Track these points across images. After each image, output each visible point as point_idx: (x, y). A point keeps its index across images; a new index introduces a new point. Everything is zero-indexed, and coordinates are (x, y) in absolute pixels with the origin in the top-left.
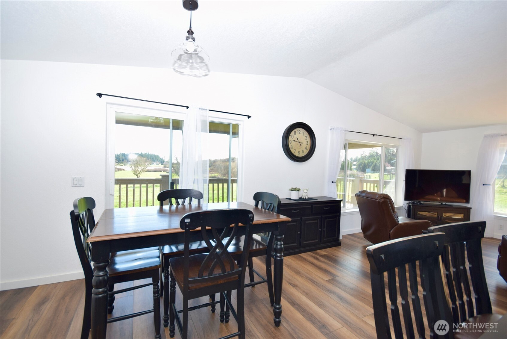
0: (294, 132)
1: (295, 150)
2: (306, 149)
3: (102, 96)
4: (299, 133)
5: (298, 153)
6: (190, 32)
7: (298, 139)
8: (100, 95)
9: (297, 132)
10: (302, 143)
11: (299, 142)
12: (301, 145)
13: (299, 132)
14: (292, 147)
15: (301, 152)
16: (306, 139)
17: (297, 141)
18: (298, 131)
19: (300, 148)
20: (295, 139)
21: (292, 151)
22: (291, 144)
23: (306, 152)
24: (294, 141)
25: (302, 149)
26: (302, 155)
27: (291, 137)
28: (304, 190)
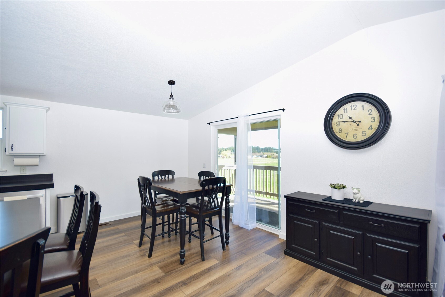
0: (344, 109)
1: (348, 133)
2: (372, 129)
3: (210, 123)
4: (355, 109)
5: (354, 136)
7: (350, 118)
8: (209, 123)
9: (349, 108)
10: (360, 122)
11: (354, 122)
12: (358, 125)
13: (353, 108)
14: (341, 130)
15: (360, 135)
16: (370, 114)
17: (351, 120)
18: (351, 106)
19: (357, 130)
20: (346, 118)
21: (342, 136)
22: (340, 127)
23: (369, 133)
24: (344, 122)
25: (361, 131)
26: (361, 138)
27: (339, 117)
28: (353, 189)
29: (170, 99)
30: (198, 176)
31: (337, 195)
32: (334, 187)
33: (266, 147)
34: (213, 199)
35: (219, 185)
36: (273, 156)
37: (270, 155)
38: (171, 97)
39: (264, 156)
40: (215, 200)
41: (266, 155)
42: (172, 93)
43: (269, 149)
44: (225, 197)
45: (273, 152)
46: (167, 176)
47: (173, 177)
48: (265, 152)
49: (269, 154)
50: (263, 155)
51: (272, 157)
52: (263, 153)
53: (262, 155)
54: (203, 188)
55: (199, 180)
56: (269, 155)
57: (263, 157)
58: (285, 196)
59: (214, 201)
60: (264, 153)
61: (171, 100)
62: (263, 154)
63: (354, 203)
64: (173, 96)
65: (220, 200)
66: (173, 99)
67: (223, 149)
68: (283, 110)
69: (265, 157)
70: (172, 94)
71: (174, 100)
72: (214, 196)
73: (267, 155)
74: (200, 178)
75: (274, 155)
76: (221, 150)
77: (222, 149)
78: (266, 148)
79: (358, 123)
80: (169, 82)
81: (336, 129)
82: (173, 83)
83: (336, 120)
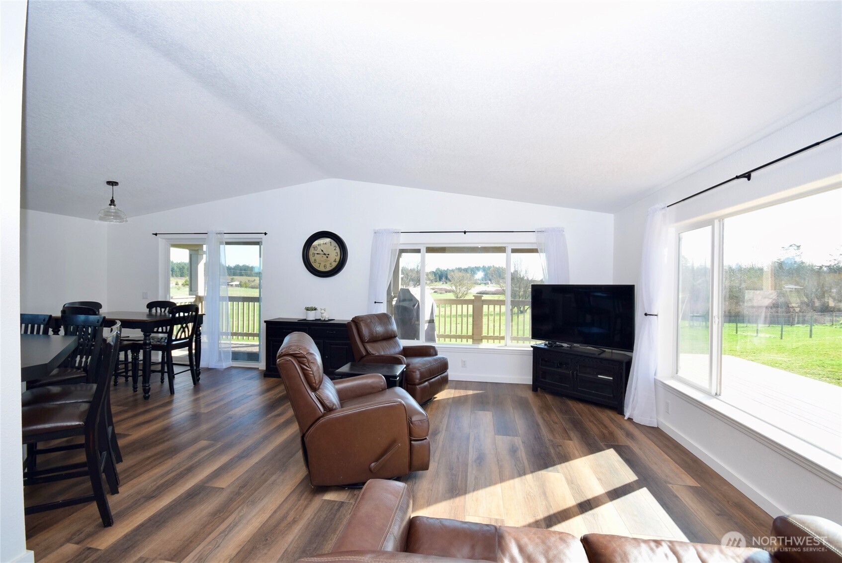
0: (316, 243)
1: (320, 264)
2: (336, 262)
3: (158, 234)
7: (322, 251)
8: (156, 234)
9: (322, 243)
10: (329, 255)
11: (325, 254)
12: (327, 257)
15: (328, 265)
16: (334, 249)
17: (322, 253)
19: (326, 261)
20: (319, 251)
21: (316, 266)
22: (315, 258)
23: (334, 265)
24: (318, 254)
25: (329, 262)
26: (328, 269)
27: (314, 249)
28: (321, 309)
29: (110, 205)
30: (147, 308)
31: (311, 316)
32: (308, 309)
33: (238, 265)
36: (253, 284)
37: (247, 281)
38: (111, 202)
39: (234, 283)
41: (238, 281)
42: (113, 197)
43: (245, 270)
45: (253, 276)
48: (235, 274)
49: (244, 279)
50: (232, 281)
51: (250, 286)
52: (232, 277)
53: (229, 281)
55: (148, 313)
56: (244, 282)
57: (232, 285)
58: (265, 322)
60: (234, 277)
61: (112, 206)
62: (232, 279)
63: (322, 321)
64: (114, 201)
66: (115, 205)
69: (236, 286)
70: (114, 199)
71: (116, 207)
72: (184, 325)
73: (241, 282)
74: (150, 311)
75: (256, 282)
78: (237, 267)
79: (327, 255)
80: (109, 183)
81: (312, 259)
82: (115, 184)
83: (312, 251)
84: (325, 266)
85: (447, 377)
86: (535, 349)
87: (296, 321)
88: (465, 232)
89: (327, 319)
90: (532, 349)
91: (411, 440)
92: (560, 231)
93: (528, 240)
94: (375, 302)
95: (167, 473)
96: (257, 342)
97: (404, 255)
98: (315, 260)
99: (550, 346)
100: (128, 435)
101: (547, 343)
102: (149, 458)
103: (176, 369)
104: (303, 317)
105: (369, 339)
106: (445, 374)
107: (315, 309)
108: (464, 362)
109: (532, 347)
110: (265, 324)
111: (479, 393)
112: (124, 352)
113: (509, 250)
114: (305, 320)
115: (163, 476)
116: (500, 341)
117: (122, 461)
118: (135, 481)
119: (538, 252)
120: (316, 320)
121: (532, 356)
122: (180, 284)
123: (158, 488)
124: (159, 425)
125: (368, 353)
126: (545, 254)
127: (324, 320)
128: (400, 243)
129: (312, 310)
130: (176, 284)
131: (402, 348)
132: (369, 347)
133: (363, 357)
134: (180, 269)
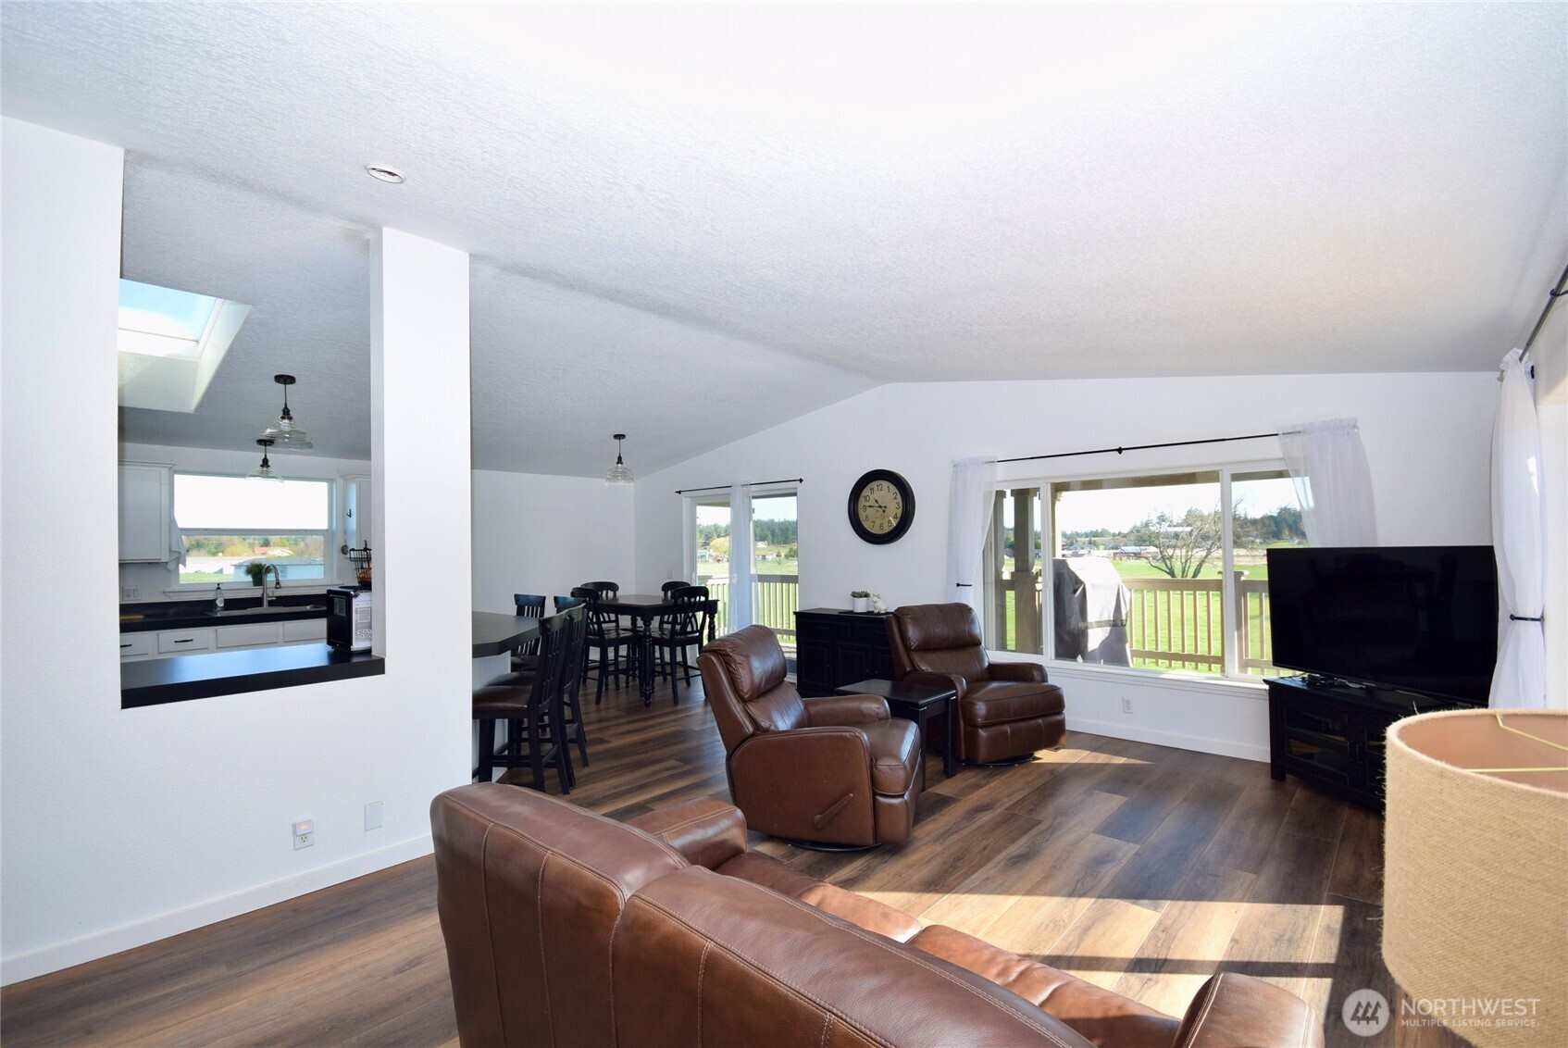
0: (870, 488)
1: (873, 521)
2: (895, 518)
4: (878, 490)
5: (878, 525)
6: (620, 458)
7: (876, 501)
9: (876, 488)
10: (886, 507)
11: (880, 507)
12: (884, 511)
15: (886, 524)
16: (893, 499)
17: (875, 504)
18: (877, 486)
19: (882, 518)
20: (872, 502)
21: (867, 525)
22: (866, 513)
23: (895, 523)
24: (870, 507)
25: (887, 519)
26: (887, 529)
27: (866, 500)
28: (875, 596)
29: (618, 463)
30: (663, 589)
31: (861, 606)
32: (855, 595)
34: (690, 619)
35: (698, 598)
38: (619, 460)
40: (693, 619)
42: (620, 453)
44: (708, 620)
46: (604, 592)
47: (615, 594)
54: (676, 601)
58: (795, 613)
59: (691, 622)
61: (621, 465)
63: (874, 614)
65: (700, 621)
67: (716, 527)
68: (801, 481)
71: (625, 466)
72: (690, 614)
74: (666, 595)
76: (710, 533)
77: (713, 528)
79: (883, 508)
80: (616, 437)
81: (862, 515)
82: (623, 436)
83: (862, 502)
84: (881, 526)
85: (1061, 724)
86: (1276, 690)
87: (836, 613)
88: (1120, 450)
89: (883, 612)
90: (1267, 687)
91: (875, 794)
92: (1347, 429)
93: (1270, 451)
94: (958, 585)
95: (620, 786)
96: (792, 642)
97: (1065, 495)
98: (867, 517)
99: (1311, 682)
100: (608, 742)
101: (1306, 676)
102: (615, 767)
103: (692, 672)
104: (850, 609)
105: (918, 646)
106: (1058, 718)
107: (867, 595)
108: (1128, 702)
109: (1266, 682)
110: (794, 616)
111: (1134, 765)
112: (613, 648)
113: (1226, 476)
114: (851, 612)
115: (616, 787)
116: (1210, 666)
117: (588, 765)
118: (588, 787)
119: (1289, 477)
120: (869, 613)
121: (1268, 702)
122: (783, 555)
123: (604, 797)
124: (643, 736)
125: (915, 669)
126: (1307, 479)
127: (879, 614)
128: (998, 479)
129: (861, 597)
130: (777, 556)
131: (987, 664)
132: (917, 658)
133: (906, 674)
134: (783, 532)
